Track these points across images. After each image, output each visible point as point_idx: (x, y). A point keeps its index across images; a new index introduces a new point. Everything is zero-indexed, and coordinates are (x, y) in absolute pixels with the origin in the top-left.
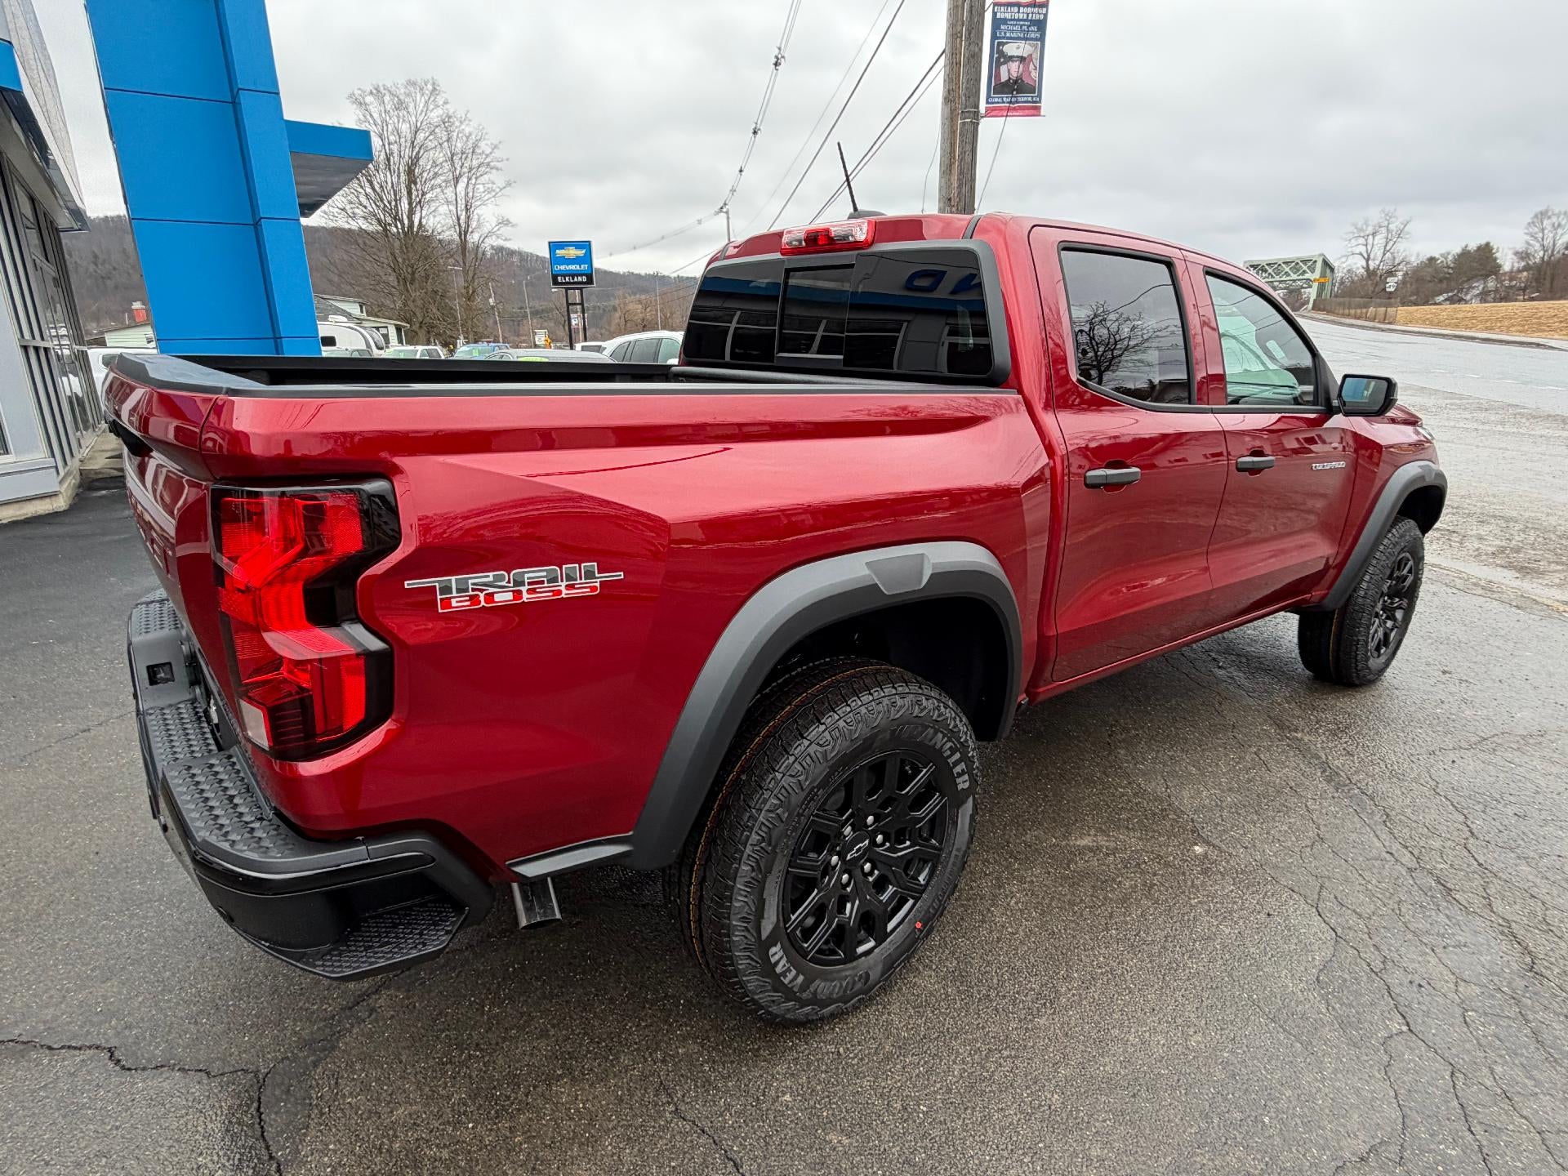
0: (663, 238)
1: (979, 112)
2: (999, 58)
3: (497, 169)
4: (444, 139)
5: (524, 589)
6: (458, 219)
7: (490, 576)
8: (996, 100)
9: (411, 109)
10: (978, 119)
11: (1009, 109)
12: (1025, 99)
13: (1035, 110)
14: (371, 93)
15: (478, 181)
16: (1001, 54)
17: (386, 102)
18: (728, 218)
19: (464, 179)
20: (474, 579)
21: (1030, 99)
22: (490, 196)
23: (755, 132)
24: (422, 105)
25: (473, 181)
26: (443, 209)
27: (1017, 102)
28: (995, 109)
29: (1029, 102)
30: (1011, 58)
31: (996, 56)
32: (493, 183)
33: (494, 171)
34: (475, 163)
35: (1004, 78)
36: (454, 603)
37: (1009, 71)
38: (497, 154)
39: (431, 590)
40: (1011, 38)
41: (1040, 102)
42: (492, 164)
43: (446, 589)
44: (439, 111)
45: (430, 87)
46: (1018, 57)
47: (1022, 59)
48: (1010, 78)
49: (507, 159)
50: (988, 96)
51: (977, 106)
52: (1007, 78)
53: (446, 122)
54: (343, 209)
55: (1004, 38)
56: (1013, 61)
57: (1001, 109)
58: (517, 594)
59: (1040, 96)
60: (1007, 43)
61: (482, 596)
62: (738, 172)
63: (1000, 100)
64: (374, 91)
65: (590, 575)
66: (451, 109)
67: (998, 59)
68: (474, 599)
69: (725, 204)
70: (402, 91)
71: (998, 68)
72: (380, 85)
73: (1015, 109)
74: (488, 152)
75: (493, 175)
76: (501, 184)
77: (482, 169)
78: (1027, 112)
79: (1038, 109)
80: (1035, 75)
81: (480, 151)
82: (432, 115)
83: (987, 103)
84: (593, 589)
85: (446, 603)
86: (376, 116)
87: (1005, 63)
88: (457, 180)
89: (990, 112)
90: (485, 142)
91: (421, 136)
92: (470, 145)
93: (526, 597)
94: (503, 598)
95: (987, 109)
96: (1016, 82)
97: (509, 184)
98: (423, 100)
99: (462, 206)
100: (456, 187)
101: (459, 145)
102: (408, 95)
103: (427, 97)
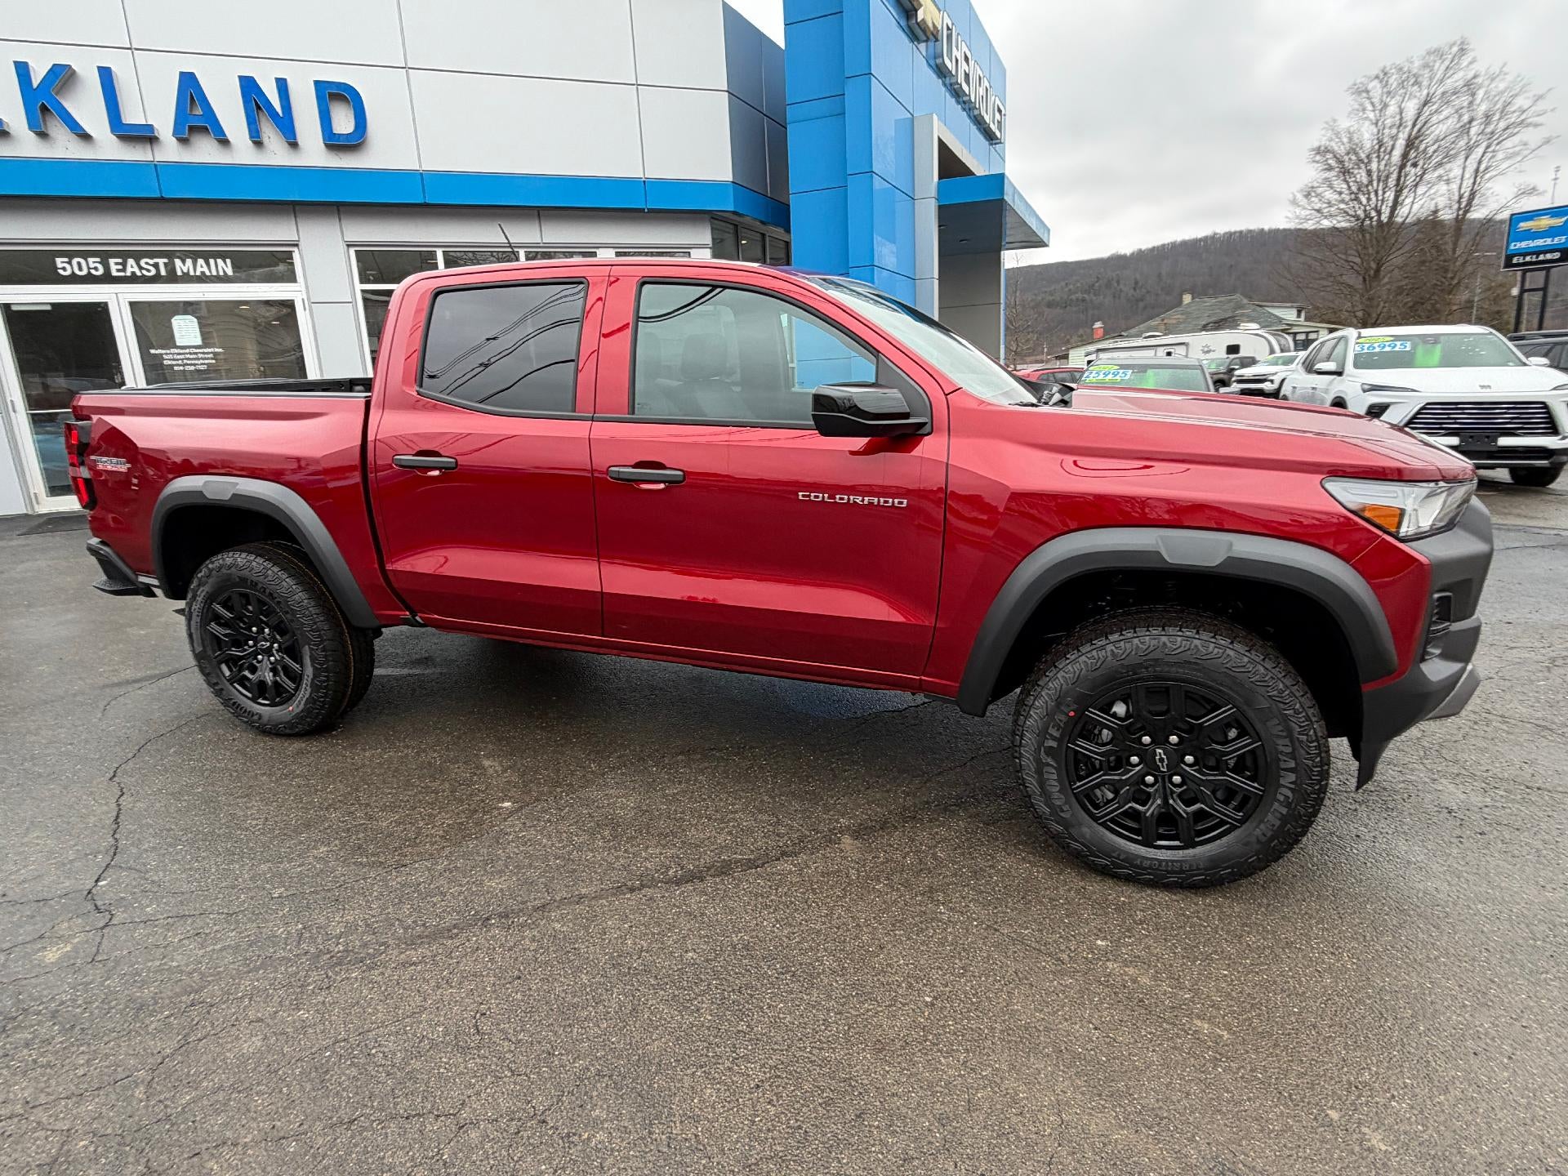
4: (1464, 104)
9: (1424, 83)
14: (1377, 76)
15: (1501, 147)
17: (1392, 82)
19: (1480, 149)
22: (1513, 161)
24: (1440, 73)
25: (1493, 148)
26: (1443, 189)
32: (1524, 145)
33: (1530, 128)
44: (1462, 74)
45: (1454, 49)
64: (1381, 74)
66: (1479, 67)
70: (1417, 63)
72: (1389, 64)
74: (1525, 108)
75: (1527, 134)
76: (1533, 144)
77: (1510, 131)
81: (1514, 109)
82: (1451, 81)
86: (1376, 101)
88: (1468, 150)
91: (1430, 108)
92: (1500, 104)
97: (1547, 141)
98: (1443, 67)
99: (1468, 183)
100: (1467, 158)
101: (1483, 108)
102: (1426, 66)
103: (1447, 63)
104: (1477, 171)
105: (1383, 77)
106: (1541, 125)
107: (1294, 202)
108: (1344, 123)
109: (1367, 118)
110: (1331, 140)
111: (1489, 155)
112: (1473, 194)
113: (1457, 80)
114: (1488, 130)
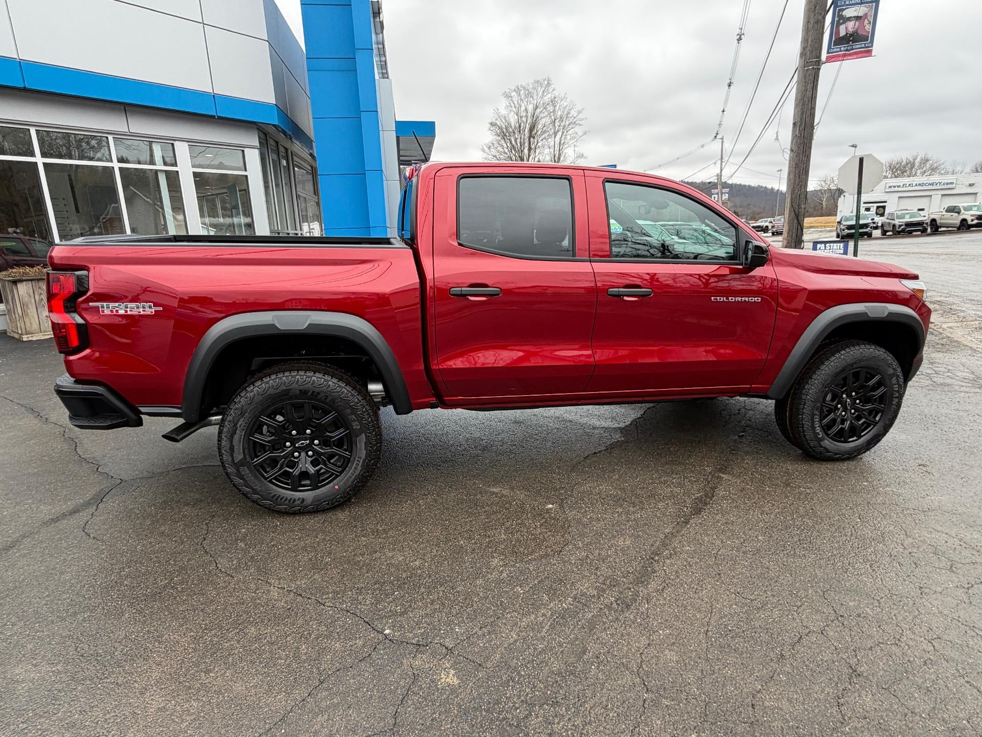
0: (678, 159)
1: (821, 60)
2: (840, 19)
3: (580, 125)
4: (552, 110)
5: (128, 310)
6: (555, 157)
7: (117, 304)
8: (835, 50)
9: (535, 97)
10: (819, 65)
11: (844, 55)
12: (859, 46)
13: (868, 53)
14: (515, 90)
15: (568, 133)
16: (841, 17)
17: (521, 94)
18: (723, 142)
19: (560, 133)
20: (111, 305)
21: (863, 45)
22: (573, 141)
23: (729, 86)
24: (541, 93)
25: (565, 134)
26: (547, 151)
27: (852, 49)
28: (834, 57)
29: (863, 48)
30: (849, 19)
31: (836, 19)
32: (577, 134)
33: (578, 126)
34: (567, 123)
35: (842, 33)
36: (105, 311)
37: (846, 28)
38: (581, 116)
39: (98, 307)
40: (847, 5)
41: (872, 46)
42: (577, 122)
43: (103, 307)
44: (550, 96)
45: (546, 82)
46: (855, 17)
47: (858, 18)
48: (847, 34)
49: (586, 119)
50: (829, 47)
51: (819, 56)
52: (845, 33)
53: (553, 101)
54: (495, 156)
55: (843, 5)
56: (850, 21)
57: (839, 56)
58: (126, 311)
59: (872, 42)
60: (846, 9)
61: (114, 310)
62: (721, 113)
63: (838, 50)
64: (516, 89)
65: (150, 307)
66: (556, 93)
67: (838, 21)
68: (112, 311)
69: (717, 134)
70: (531, 86)
71: (838, 27)
72: (519, 85)
73: (850, 55)
74: (575, 116)
75: (577, 129)
76: (580, 134)
77: (571, 126)
78: (860, 55)
79: (870, 51)
80: (868, 28)
81: (571, 116)
82: (545, 98)
83: (828, 52)
84: (152, 312)
85: (103, 311)
86: (516, 102)
87: (843, 23)
88: (555, 134)
89: (829, 60)
90: (574, 110)
91: (538, 111)
92: (565, 113)
93: (129, 313)
94: (122, 312)
95: (827, 58)
96: (852, 35)
97: (585, 133)
98: (542, 90)
99: (557, 148)
100: (555, 138)
101: (559, 113)
102: (534, 88)
103: (543, 89)
104: (560, 143)
105: (517, 90)
106: (582, 125)
107: (483, 150)
108: (503, 112)
109: (513, 111)
110: (497, 120)
111: (563, 137)
112: (560, 155)
113: (547, 98)
114: (562, 124)
